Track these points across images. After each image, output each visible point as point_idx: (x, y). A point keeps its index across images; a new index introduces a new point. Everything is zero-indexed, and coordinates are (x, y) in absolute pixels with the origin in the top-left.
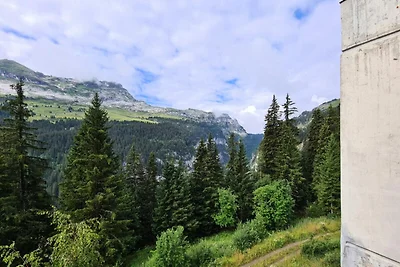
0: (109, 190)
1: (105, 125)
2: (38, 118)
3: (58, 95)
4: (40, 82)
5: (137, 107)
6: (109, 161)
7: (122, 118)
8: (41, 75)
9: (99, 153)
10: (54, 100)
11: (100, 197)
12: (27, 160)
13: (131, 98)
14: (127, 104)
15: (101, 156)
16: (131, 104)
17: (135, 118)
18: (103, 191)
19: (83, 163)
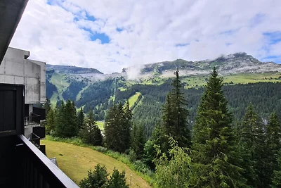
0: (223, 137)
1: (222, 89)
2: (190, 87)
3: (200, 72)
4: (191, 67)
5: (264, 69)
6: (223, 115)
7: (247, 81)
8: (192, 62)
9: (216, 109)
10: (198, 75)
11: (215, 140)
12: (180, 110)
13: (256, 62)
14: (251, 68)
15: (217, 111)
16: (255, 67)
17: (261, 79)
18: (219, 137)
19: (205, 115)
